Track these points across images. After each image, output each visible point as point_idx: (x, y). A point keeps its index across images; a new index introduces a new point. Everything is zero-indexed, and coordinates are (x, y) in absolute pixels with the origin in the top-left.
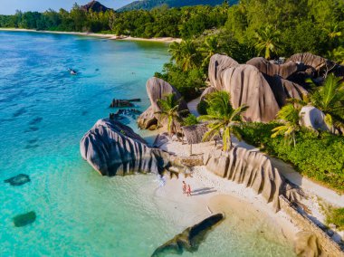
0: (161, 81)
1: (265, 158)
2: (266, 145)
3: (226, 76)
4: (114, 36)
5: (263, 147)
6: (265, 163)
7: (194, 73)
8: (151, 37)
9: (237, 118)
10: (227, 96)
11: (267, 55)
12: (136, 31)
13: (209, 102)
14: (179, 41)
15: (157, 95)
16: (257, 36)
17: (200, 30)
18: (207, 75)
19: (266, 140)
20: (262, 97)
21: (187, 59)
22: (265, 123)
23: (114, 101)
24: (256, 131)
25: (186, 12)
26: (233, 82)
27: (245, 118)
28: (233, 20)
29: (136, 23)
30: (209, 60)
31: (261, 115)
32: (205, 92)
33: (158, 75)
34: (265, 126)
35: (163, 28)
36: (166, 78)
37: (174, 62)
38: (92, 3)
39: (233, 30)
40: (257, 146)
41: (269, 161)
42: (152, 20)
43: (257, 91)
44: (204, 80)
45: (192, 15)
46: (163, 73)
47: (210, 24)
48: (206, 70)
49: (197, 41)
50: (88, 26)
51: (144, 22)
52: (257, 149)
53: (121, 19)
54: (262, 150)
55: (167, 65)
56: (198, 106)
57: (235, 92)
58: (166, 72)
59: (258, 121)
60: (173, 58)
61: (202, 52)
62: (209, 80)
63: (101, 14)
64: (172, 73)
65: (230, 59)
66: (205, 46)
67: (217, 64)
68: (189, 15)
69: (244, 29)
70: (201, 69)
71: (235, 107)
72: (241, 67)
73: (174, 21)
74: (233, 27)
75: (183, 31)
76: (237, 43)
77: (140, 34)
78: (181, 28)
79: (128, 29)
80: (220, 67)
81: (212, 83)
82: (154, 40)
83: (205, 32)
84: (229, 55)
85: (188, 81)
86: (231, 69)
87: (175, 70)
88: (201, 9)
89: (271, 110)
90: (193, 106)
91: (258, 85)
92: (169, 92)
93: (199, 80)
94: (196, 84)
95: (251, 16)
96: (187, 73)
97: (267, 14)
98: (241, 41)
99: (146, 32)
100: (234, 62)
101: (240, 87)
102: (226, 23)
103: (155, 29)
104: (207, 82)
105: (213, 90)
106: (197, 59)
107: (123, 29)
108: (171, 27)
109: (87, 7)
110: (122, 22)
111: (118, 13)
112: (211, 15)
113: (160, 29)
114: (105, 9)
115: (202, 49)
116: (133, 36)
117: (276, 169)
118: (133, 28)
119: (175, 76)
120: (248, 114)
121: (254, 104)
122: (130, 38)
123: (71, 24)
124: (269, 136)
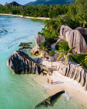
0: (41, 36)
1: (82, 68)
2: (82, 63)
3: (67, 34)
4: (22, 16)
5: (81, 64)
6: (82, 70)
7: (54, 33)
8: (37, 17)
9: (71, 52)
10: (67, 43)
11: (84, 26)
12: (31, 14)
13: (60, 45)
14: (48, 19)
15: (39, 42)
16: (80, 18)
17: (57, 15)
18: (59, 34)
19: (82, 61)
20: (81, 43)
21: (51, 27)
22: (82, 54)
23: (21, 43)
24: (78, 57)
25: (51, 7)
26: (70, 37)
27: (74, 52)
28: (70, 11)
29: (31, 11)
30: (60, 27)
31: (81, 51)
32: (58, 41)
33: (39, 33)
34: (82, 55)
35: (42, 13)
36: (42, 34)
37: (46, 28)
38: (13, 2)
39: (70, 15)
40: (79, 63)
41: (83, 70)
42: (38, 10)
43: (79, 41)
44: (58, 35)
45: (54, 8)
46: (41, 32)
47: (61, 12)
48: (59, 31)
49: (55, 19)
50: (11, 12)
51: (34, 11)
52: (79, 65)
53: (25, 9)
54: (81, 65)
55: (43, 29)
56: (55, 46)
57: (70, 41)
58: (43, 32)
59: (79, 53)
60: (46, 26)
61: (57, 24)
62: (60, 36)
63: (17, 7)
64: (45, 32)
65: (69, 27)
66: (58, 22)
67: (63, 29)
68: (52, 8)
69: (75, 15)
70: (57, 31)
71: (70, 47)
72: (73, 31)
73: (46, 11)
74: (70, 14)
75: (50, 15)
76: (72, 21)
77: (32, 15)
78: (49, 13)
79: (28, 13)
80: (64, 31)
81: (61, 37)
82: (38, 18)
83: (59, 16)
84: (68, 26)
85: (52, 36)
86: (69, 32)
87: (46, 31)
88: (58, 6)
89: (85, 49)
90: (53, 46)
91: (80, 39)
92: (44, 41)
93: (56, 36)
94: (55, 37)
95: (78, 10)
96: (51, 32)
97: (84, 9)
98: (73, 20)
99: (35, 15)
100: (70, 29)
101: (72, 39)
102: (67, 12)
103: (39, 14)
104: (59, 36)
105: (62, 40)
106: (55, 27)
107: (26, 13)
108: (45, 13)
109: (11, 4)
110: (25, 10)
111: (24, 7)
112: (61, 9)
113: (40, 14)
114: (18, 5)
115: (58, 23)
116: (30, 16)
117: (86, 73)
118: (29, 13)
119: (46, 33)
120: (75, 50)
121: (78, 46)
122: (28, 17)
123: (5, 11)
124: (84, 60)
